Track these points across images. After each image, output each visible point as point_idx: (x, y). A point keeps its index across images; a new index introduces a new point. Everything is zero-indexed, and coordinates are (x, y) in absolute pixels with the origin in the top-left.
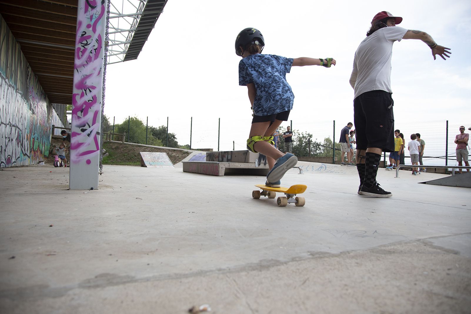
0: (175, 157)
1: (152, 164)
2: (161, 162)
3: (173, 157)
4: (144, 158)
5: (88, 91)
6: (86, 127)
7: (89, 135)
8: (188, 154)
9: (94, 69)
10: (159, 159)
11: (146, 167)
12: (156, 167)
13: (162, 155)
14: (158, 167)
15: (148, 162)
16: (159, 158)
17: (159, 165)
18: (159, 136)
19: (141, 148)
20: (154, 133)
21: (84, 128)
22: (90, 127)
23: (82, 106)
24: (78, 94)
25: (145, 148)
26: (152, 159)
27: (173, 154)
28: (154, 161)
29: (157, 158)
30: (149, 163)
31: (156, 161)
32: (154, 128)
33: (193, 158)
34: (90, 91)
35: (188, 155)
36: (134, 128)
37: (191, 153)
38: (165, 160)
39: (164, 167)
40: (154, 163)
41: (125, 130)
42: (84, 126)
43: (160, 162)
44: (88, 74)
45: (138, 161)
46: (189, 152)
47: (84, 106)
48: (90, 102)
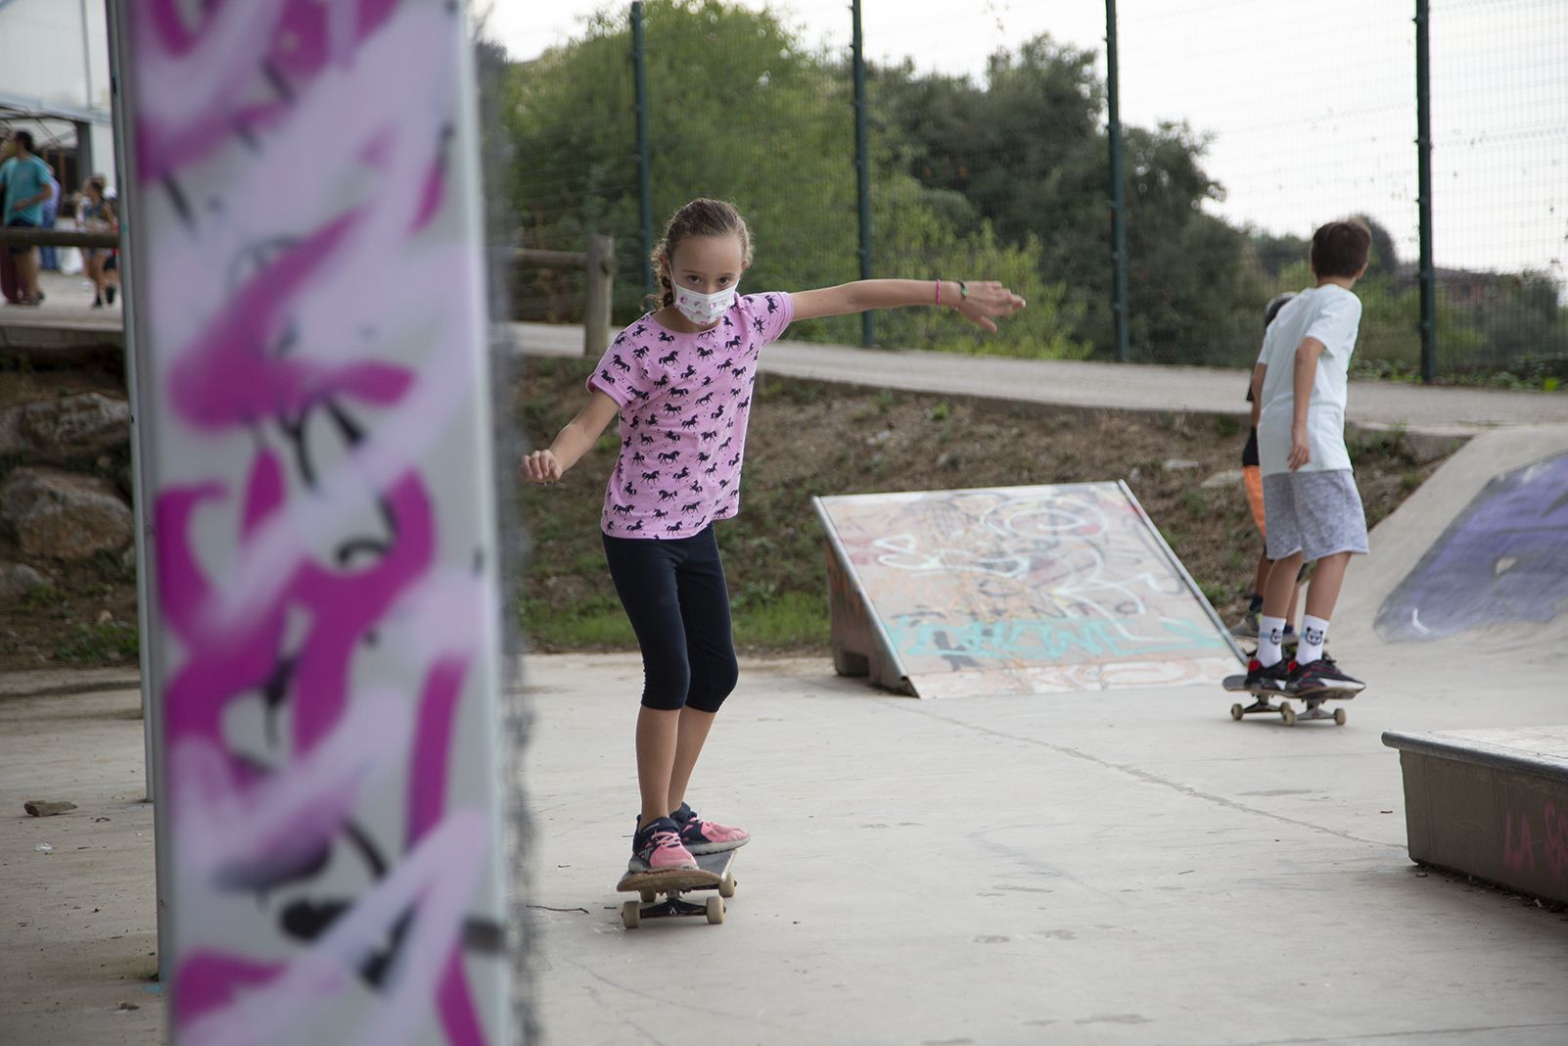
0: (1241, 516)
1: (972, 653)
2: (1082, 608)
3: (1220, 515)
4: (864, 578)
5: (321, 431)
6: (344, 875)
7: (376, 970)
8: (1410, 462)
9: (374, 153)
10: (1056, 580)
11: (904, 689)
12: (1026, 690)
13: (1081, 522)
14: (1047, 682)
15: (927, 627)
16: (1051, 563)
17: (1058, 664)
18: (996, 176)
19: (814, 423)
20: (937, 149)
21: (319, 890)
22: (378, 866)
23: (274, 623)
24: (211, 491)
25: (860, 408)
26: (972, 588)
27: (1207, 470)
28: (997, 612)
29: (1025, 563)
30: (941, 639)
31: (1014, 602)
32: (936, 87)
33: (1475, 526)
34: (352, 434)
35: (1409, 488)
36: (702, 125)
37: (1447, 448)
38: (1123, 589)
39: (1120, 673)
40: (998, 630)
41: (598, 172)
42: (315, 862)
43: (1073, 615)
44: (302, 218)
45: (786, 584)
46: (1421, 439)
47: (298, 628)
48: (363, 562)
